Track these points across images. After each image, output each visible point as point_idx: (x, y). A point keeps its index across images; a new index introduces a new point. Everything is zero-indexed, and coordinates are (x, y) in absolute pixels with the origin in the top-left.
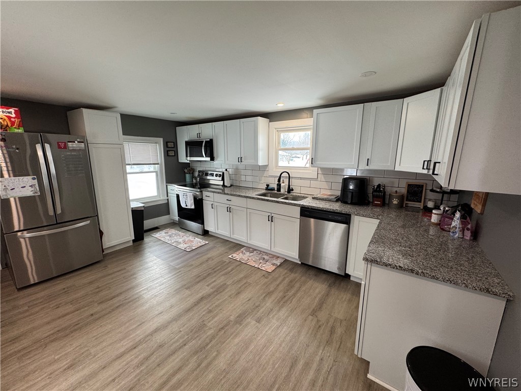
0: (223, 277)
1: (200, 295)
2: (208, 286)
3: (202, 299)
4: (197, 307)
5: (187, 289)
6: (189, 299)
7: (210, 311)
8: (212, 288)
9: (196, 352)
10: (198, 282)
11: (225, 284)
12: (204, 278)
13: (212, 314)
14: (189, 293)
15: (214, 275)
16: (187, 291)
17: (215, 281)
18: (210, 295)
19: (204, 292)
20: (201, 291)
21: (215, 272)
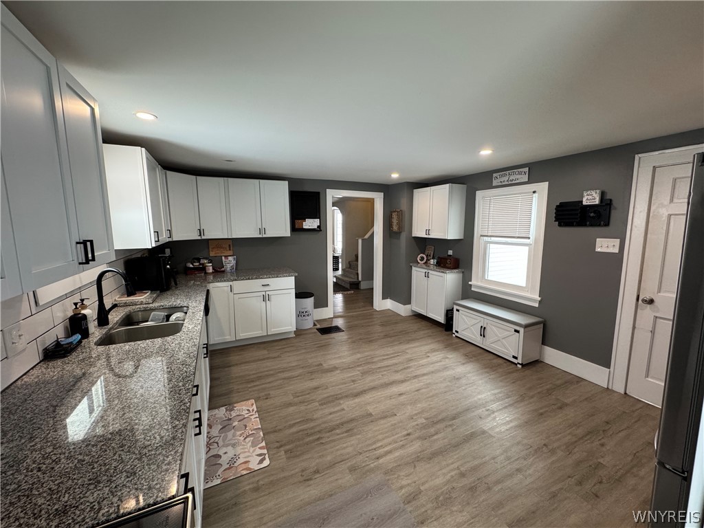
0: (315, 417)
1: (357, 400)
2: (343, 409)
3: (357, 395)
4: (365, 388)
5: (371, 415)
6: (371, 400)
7: (353, 381)
8: (340, 404)
9: (373, 363)
10: (352, 420)
11: (320, 405)
12: (342, 424)
13: (353, 379)
14: (368, 408)
15: (326, 425)
16: (371, 411)
17: (331, 414)
18: (346, 396)
19: (351, 402)
20: (354, 405)
21: (319, 432)
